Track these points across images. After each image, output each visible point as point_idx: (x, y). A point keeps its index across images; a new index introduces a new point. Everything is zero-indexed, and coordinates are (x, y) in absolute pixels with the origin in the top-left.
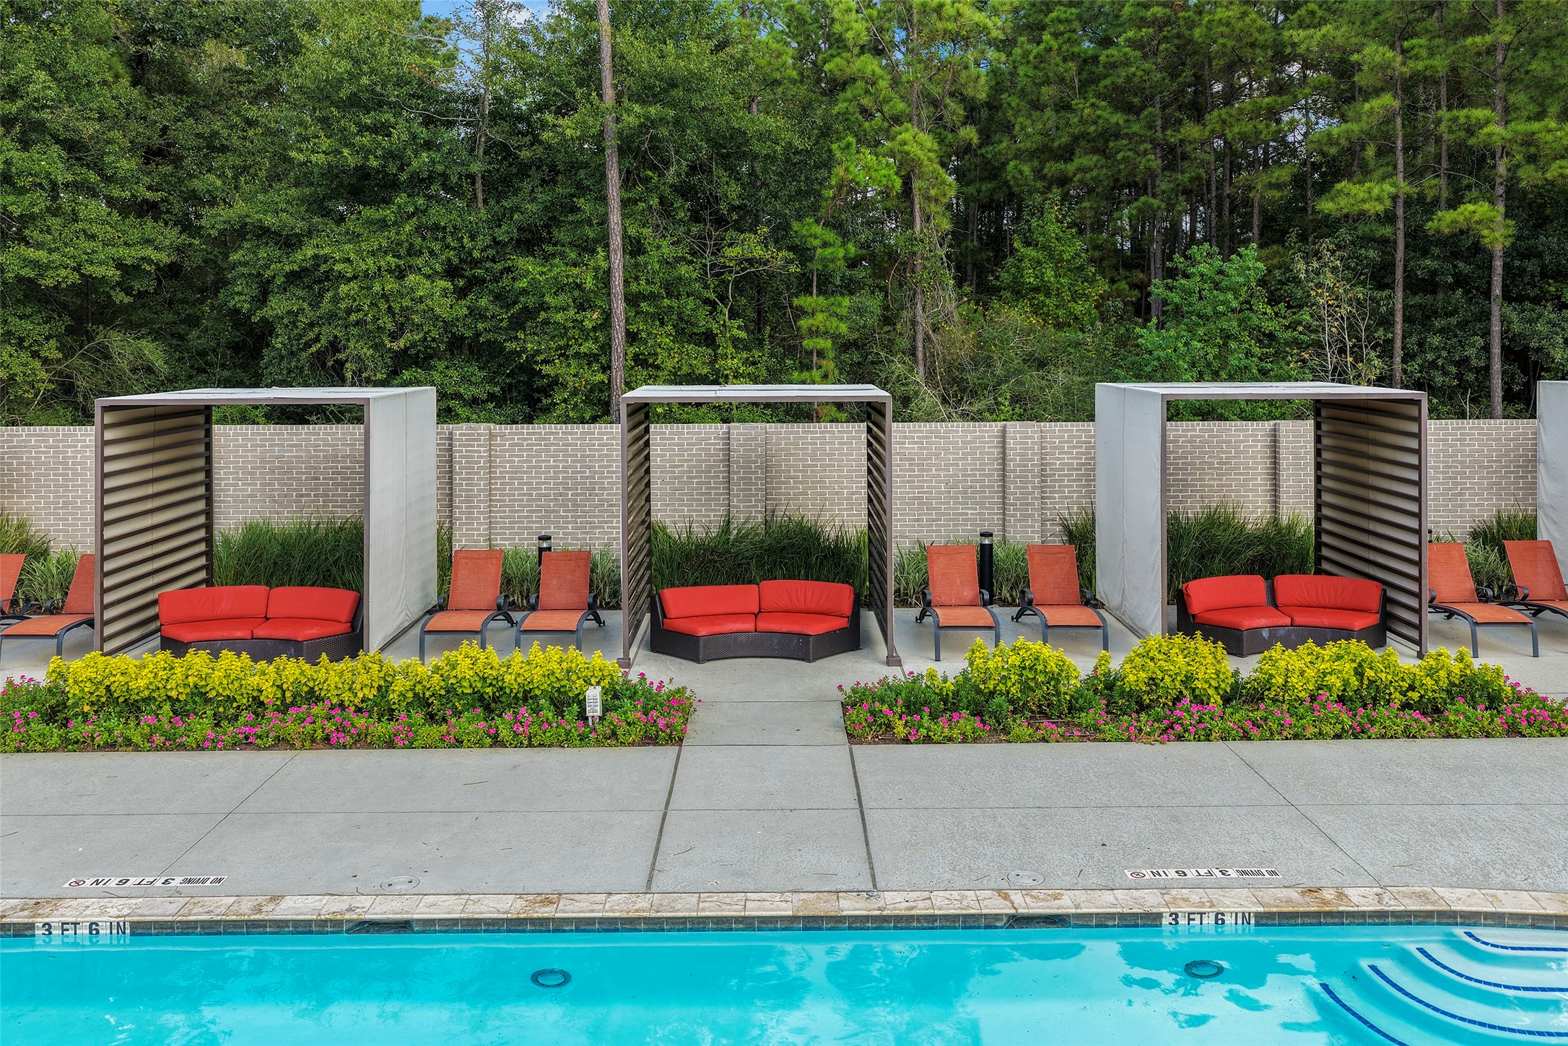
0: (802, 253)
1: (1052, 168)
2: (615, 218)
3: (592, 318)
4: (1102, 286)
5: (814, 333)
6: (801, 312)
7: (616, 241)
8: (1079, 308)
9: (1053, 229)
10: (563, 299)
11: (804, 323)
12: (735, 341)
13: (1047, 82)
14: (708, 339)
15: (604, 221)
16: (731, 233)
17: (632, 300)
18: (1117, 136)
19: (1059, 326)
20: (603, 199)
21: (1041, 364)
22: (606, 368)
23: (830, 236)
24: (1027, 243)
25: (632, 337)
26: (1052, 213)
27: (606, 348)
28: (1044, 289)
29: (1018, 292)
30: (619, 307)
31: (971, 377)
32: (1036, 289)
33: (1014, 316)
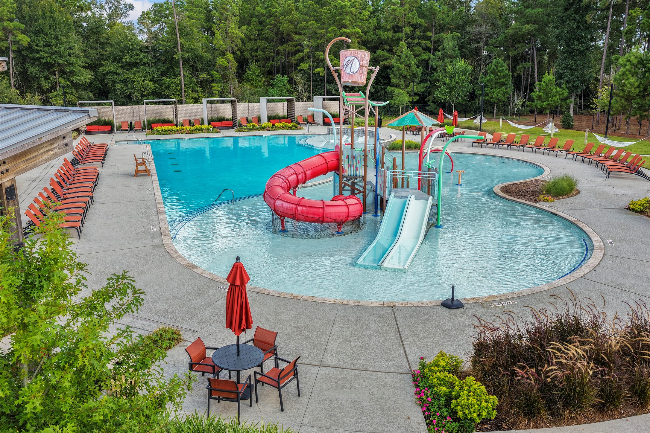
0: (212, 76)
1: (254, 54)
2: (182, 71)
3: (179, 88)
4: (264, 79)
5: (215, 90)
6: (212, 87)
7: (182, 75)
8: (260, 84)
9: (254, 68)
10: (173, 85)
11: (213, 88)
12: (201, 92)
13: (252, 35)
14: (197, 91)
15: (180, 72)
16: (199, 73)
17: (185, 85)
18: (266, 48)
19: (256, 87)
20: (179, 68)
21: (253, 95)
22: (181, 97)
23: (217, 73)
24: (249, 70)
25: (185, 91)
26: (254, 64)
27: (181, 93)
28: (252, 80)
29: (248, 80)
30: (183, 86)
31: (241, 97)
32: (251, 80)
33: (248, 86)
